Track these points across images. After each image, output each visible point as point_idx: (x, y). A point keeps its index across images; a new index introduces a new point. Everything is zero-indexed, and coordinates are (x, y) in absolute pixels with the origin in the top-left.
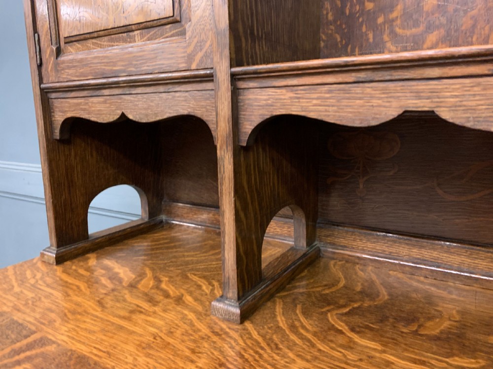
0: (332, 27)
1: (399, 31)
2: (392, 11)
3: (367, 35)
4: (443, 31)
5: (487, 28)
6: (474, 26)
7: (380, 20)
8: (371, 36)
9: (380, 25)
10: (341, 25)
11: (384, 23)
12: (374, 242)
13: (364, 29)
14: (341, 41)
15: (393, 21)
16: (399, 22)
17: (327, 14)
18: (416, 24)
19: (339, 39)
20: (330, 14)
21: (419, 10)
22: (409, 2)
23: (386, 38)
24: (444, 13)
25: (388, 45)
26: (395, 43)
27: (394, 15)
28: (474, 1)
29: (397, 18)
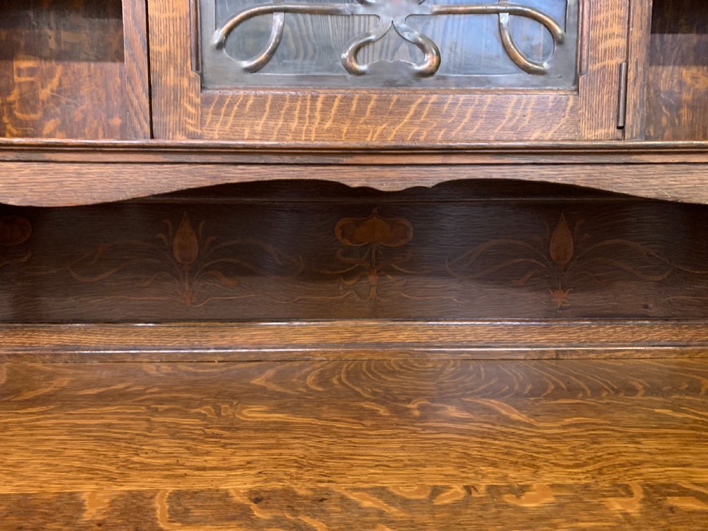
1: (18, 114)
2: (9, 94)
4: (59, 121)
5: (95, 122)
6: (85, 119)
11: (2, 105)
12: (13, 335)
15: (11, 104)
16: (17, 105)
18: (34, 110)
21: (35, 97)
22: (25, 88)
23: (5, 120)
24: (58, 104)
25: (9, 127)
26: (15, 126)
27: (11, 98)
28: (82, 97)
29: (14, 101)
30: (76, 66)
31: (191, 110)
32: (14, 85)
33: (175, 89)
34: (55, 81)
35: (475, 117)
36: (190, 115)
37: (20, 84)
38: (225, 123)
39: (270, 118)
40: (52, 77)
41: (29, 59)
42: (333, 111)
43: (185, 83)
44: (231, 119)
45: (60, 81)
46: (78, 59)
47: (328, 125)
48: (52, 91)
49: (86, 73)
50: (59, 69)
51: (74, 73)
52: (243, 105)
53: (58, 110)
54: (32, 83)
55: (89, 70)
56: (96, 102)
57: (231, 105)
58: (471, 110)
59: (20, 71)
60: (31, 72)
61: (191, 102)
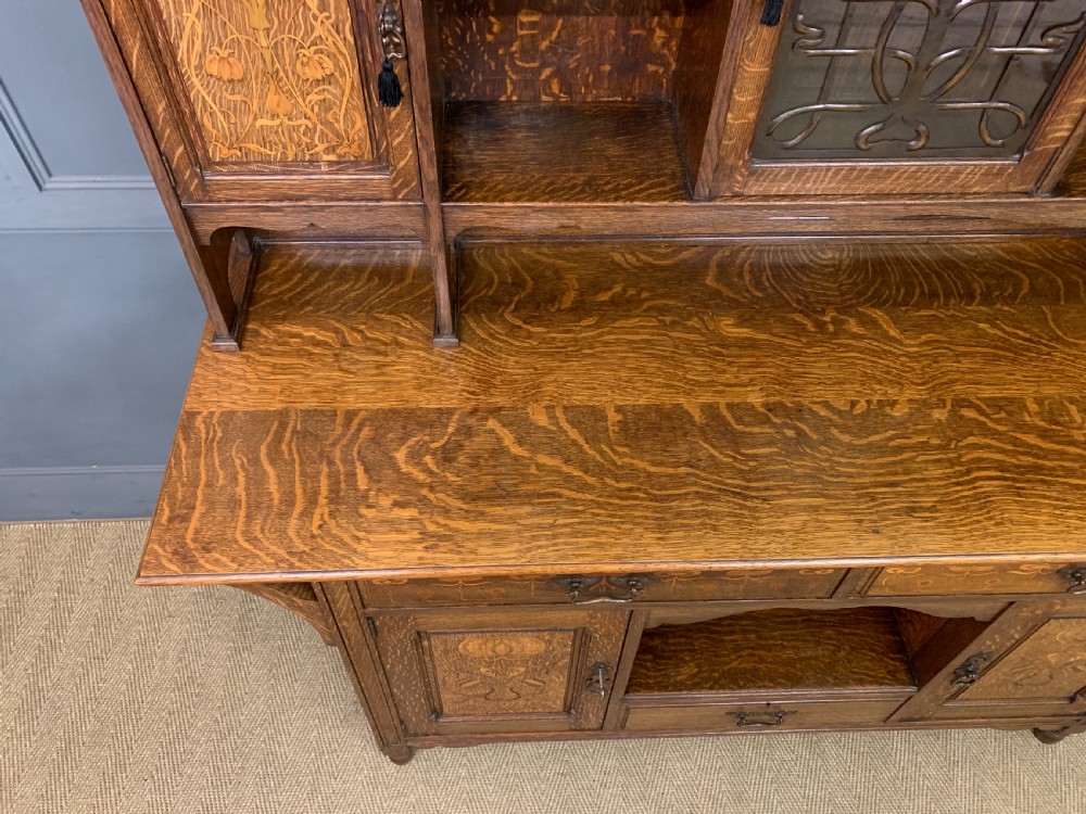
0: (452, 52)
1: (518, 63)
2: (511, 45)
3: (489, 64)
4: (554, 68)
6: (578, 66)
7: (501, 52)
8: (493, 64)
9: (502, 55)
10: (462, 51)
11: (505, 55)
13: (486, 58)
14: (464, 66)
15: (513, 53)
16: (516, 55)
17: (447, 38)
18: (533, 59)
19: (461, 64)
20: (450, 40)
21: (536, 48)
22: (526, 41)
23: (507, 68)
24: (555, 53)
25: (510, 73)
26: (516, 73)
27: (514, 49)
28: (578, 48)
29: (516, 52)
30: (574, 19)
31: (739, 178)
32: (517, 37)
33: (732, 168)
34: (555, 34)
35: (938, 179)
36: (738, 182)
37: (522, 36)
38: (761, 186)
39: (794, 181)
40: (554, 30)
41: (533, 14)
42: (839, 177)
43: (741, 163)
44: (765, 184)
45: (559, 33)
46: (577, 14)
47: (832, 185)
48: (551, 42)
49: (584, 25)
50: (560, 21)
51: (573, 26)
52: (776, 175)
53: (555, 59)
54: (533, 36)
55: (587, 23)
56: (590, 52)
57: (769, 174)
58: (936, 175)
59: (523, 26)
60: (533, 25)
61: (741, 175)
